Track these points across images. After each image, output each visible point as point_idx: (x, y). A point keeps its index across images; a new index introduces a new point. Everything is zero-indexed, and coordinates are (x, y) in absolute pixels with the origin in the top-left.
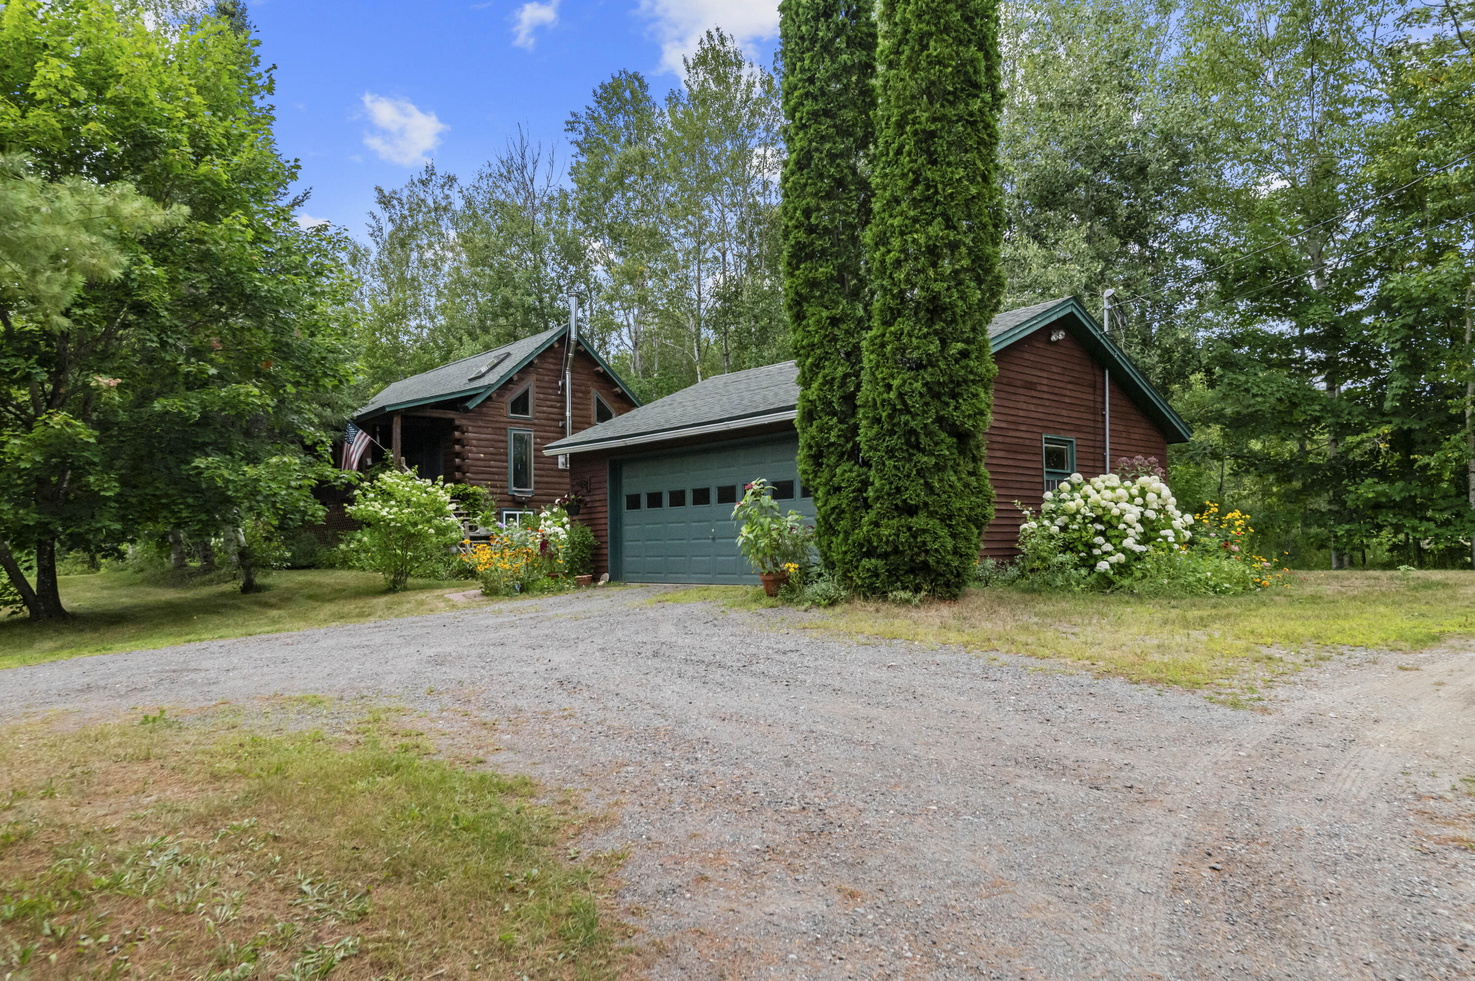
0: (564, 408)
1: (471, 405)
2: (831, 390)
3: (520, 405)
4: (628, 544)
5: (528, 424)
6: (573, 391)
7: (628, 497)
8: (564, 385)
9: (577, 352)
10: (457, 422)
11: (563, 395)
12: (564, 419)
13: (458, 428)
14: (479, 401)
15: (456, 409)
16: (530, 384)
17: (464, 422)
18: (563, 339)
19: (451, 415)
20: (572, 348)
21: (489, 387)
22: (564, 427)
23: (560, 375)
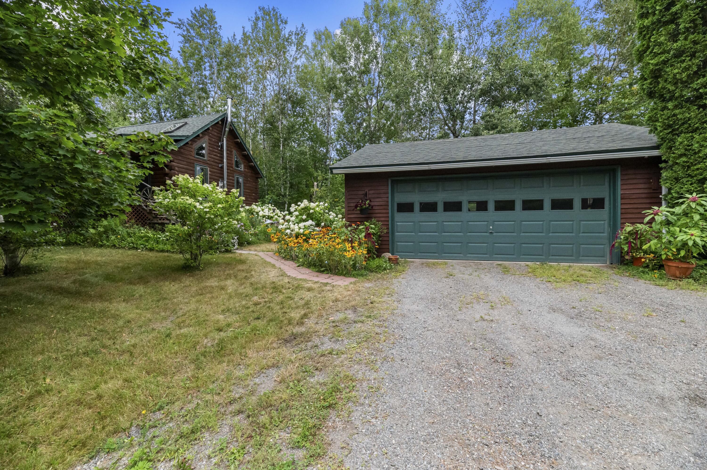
0: (222, 158)
6: (227, 150)
8: (222, 146)
9: (230, 129)
11: (222, 151)
12: (223, 163)
16: (206, 141)
18: (224, 120)
20: (228, 126)
21: (187, 137)
22: (222, 167)
23: (220, 139)
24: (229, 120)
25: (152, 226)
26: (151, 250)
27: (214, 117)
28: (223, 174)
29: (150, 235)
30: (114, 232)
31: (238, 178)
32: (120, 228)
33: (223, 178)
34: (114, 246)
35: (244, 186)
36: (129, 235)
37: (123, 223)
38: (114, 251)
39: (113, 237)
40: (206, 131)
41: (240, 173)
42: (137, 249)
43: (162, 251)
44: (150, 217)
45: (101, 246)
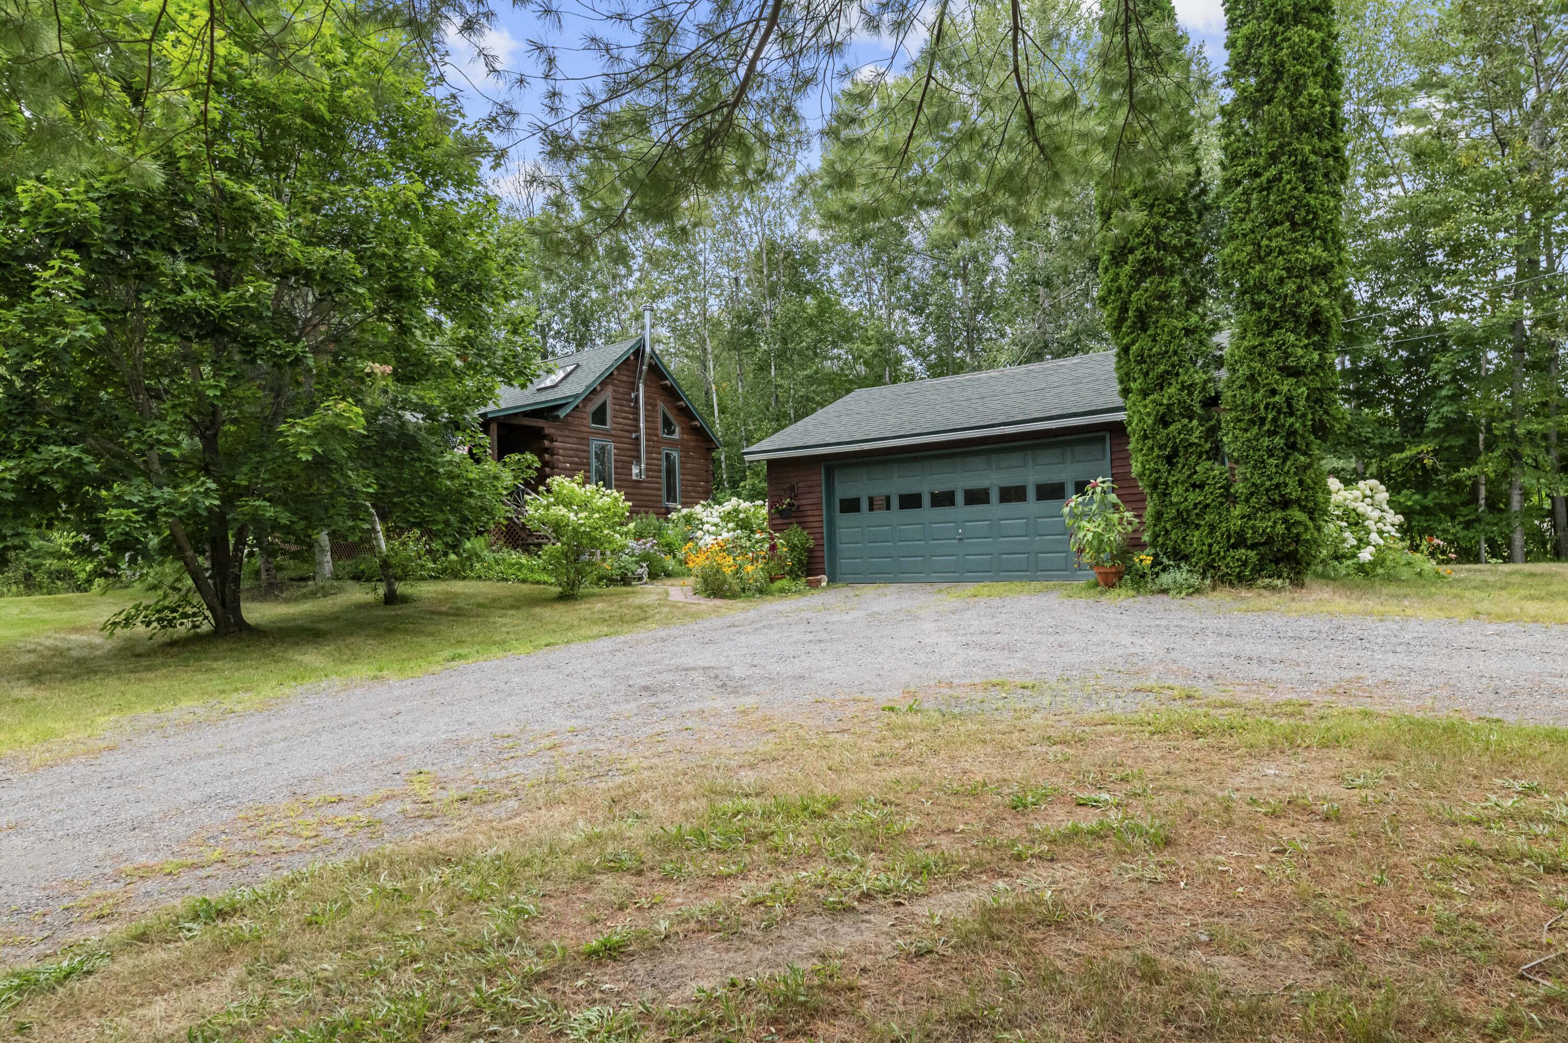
0: (638, 420)
1: (562, 414)
2: (1190, 394)
3: (600, 416)
4: (843, 547)
5: (607, 434)
6: (646, 403)
7: (842, 501)
8: (637, 397)
9: (650, 365)
10: (546, 431)
11: (637, 408)
12: (637, 430)
13: (546, 437)
14: (568, 410)
15: (546, 418)
16: (608, 395)
17: (552, 431)
18: (638, 352)
19: (540, 423)
20: (646, 360)
21: (576, 396)
22: (637, 439)
23: (634, 387)
24: (648, 350)
25: (526, 550)
26: (524, 581)
27: (621, 349)
28: (639, 451)
29: (524, 561)
30: (480, 559)
31: (668, 455)
32: (486, 552)
33: (638, 458)
34: (480, 577)
35: (682, 468)
36: (497, 561)
37: (489, 546)
38: (480, 584)
39: (478, 566)
40: (608, 380)
41: (673, 444)
42: (507, 580)
43: (538, 583)
44: (523, 535)
45: (464, 578)
